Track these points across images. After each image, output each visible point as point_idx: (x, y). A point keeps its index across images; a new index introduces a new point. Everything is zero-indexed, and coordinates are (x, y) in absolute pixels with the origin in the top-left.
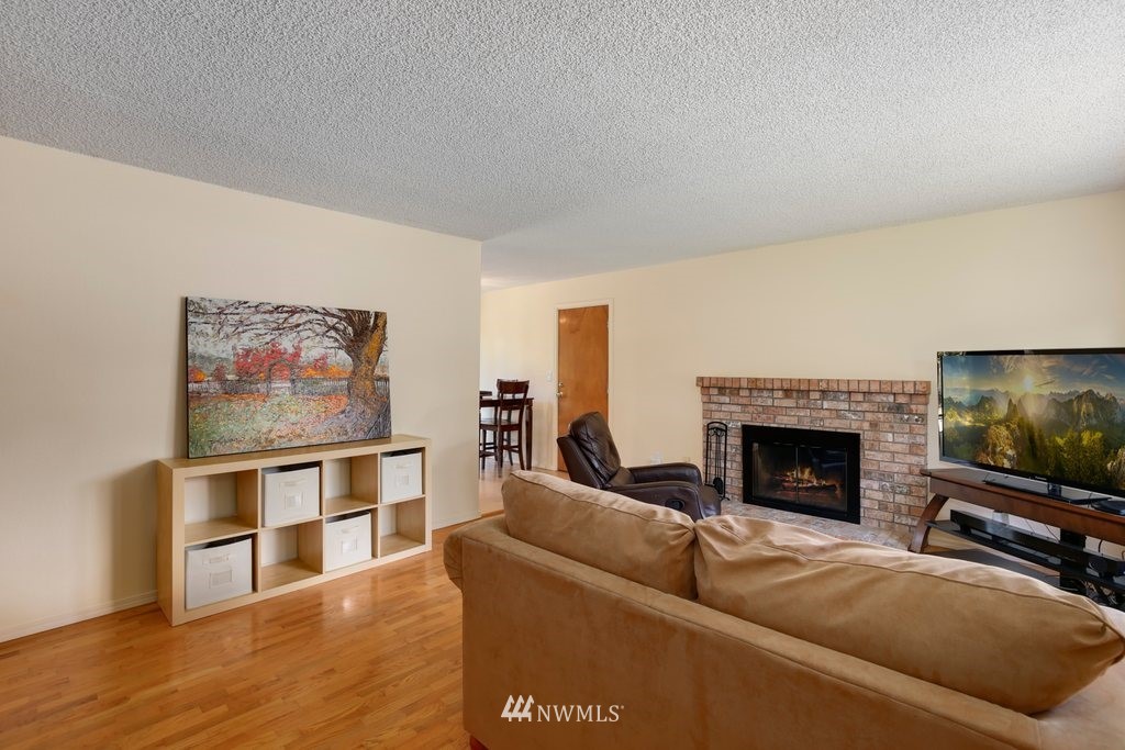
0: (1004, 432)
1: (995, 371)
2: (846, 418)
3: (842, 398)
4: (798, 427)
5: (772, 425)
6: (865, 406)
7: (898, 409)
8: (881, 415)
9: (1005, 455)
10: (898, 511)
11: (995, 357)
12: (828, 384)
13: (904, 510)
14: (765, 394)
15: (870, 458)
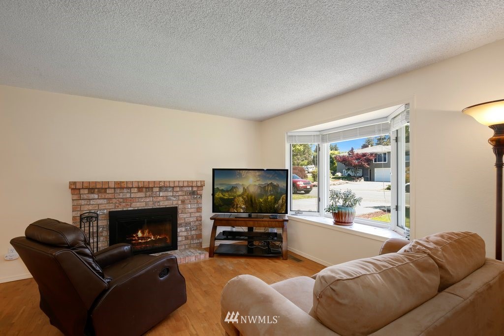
0: (241, 199)
1: (238, 176)
2: (170, 200)
3: (169, 190)
4: (146, 208)
5: (129, 209)
6: (180, 193)
7: (193, 193)
8: (186, 197)
9: (241, 208)
10: (192, 238)
11: (238, 171)
12: (164, 183)
13: (195, 237)
14: (125, 191)
15: (182, 217)
